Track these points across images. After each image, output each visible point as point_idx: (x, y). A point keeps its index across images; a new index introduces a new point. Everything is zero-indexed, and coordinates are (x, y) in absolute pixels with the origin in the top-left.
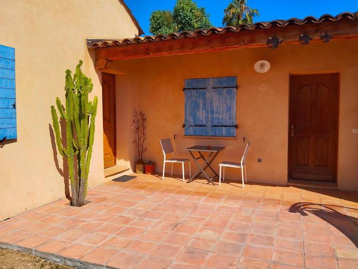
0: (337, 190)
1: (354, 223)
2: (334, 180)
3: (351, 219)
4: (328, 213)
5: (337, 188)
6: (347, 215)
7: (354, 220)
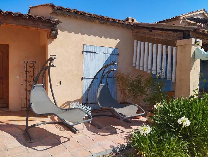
0: (9, 111)
1: (18, 128)
2: (8, 106)
3: (16, 126)
4: (4, 126)
5: (9, 110)
6: (14, 124)
7: (18, 126)
